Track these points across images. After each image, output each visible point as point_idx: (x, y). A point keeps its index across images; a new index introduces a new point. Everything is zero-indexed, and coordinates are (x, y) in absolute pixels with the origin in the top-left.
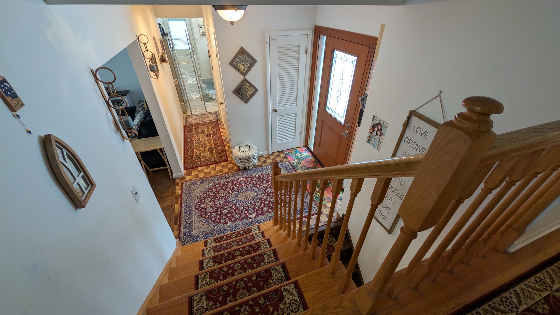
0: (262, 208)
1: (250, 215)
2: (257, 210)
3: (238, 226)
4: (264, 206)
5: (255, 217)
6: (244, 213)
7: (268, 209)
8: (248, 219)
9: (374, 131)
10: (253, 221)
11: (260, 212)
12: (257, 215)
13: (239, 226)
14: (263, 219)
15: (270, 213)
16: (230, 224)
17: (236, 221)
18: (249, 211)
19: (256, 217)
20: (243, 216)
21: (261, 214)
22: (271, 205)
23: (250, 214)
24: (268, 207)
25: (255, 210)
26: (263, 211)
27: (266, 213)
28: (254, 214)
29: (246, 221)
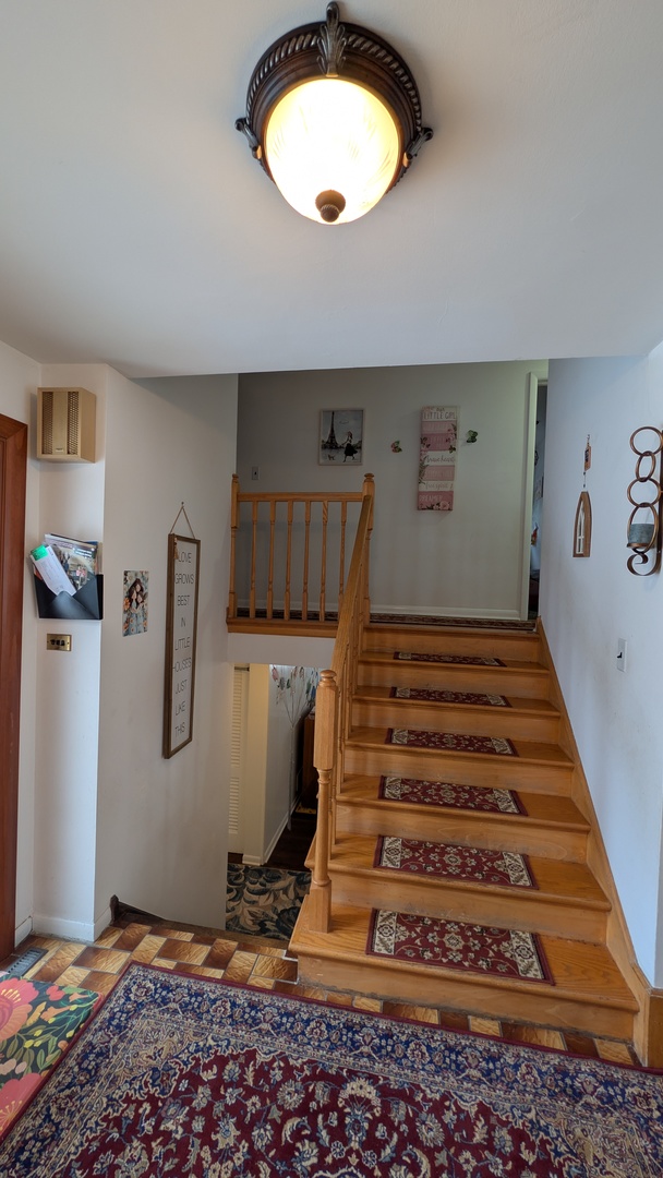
0: (303, 1110)
1: (368, 1101)
2: (326, 1110)
3: (433, 1067)
4: (287, 1115)
5: (353, 1074)
6: (392, 1128)
7: (279, 1084)
8: (385, 1078)
9: (131, 601)
10: (369, 1056)
11: (321, 1092)
12: (338, 1081)
13: (431, 1062)
14: (328, 1044)
15: (285, 1060)
16: (467, 1096)
17: (438, 1097)
18: (366, 1125)
19: (349, 1071)
20: (400, 1112)
21: (324, 1076)
22: (254, 1104)
23: (367, 1103)
24: (274, 1100)
25: (334, 1120)
26: (306, 1088)
27: (302, 1070)
28: (351, 1096)
29: (395, 1076)
